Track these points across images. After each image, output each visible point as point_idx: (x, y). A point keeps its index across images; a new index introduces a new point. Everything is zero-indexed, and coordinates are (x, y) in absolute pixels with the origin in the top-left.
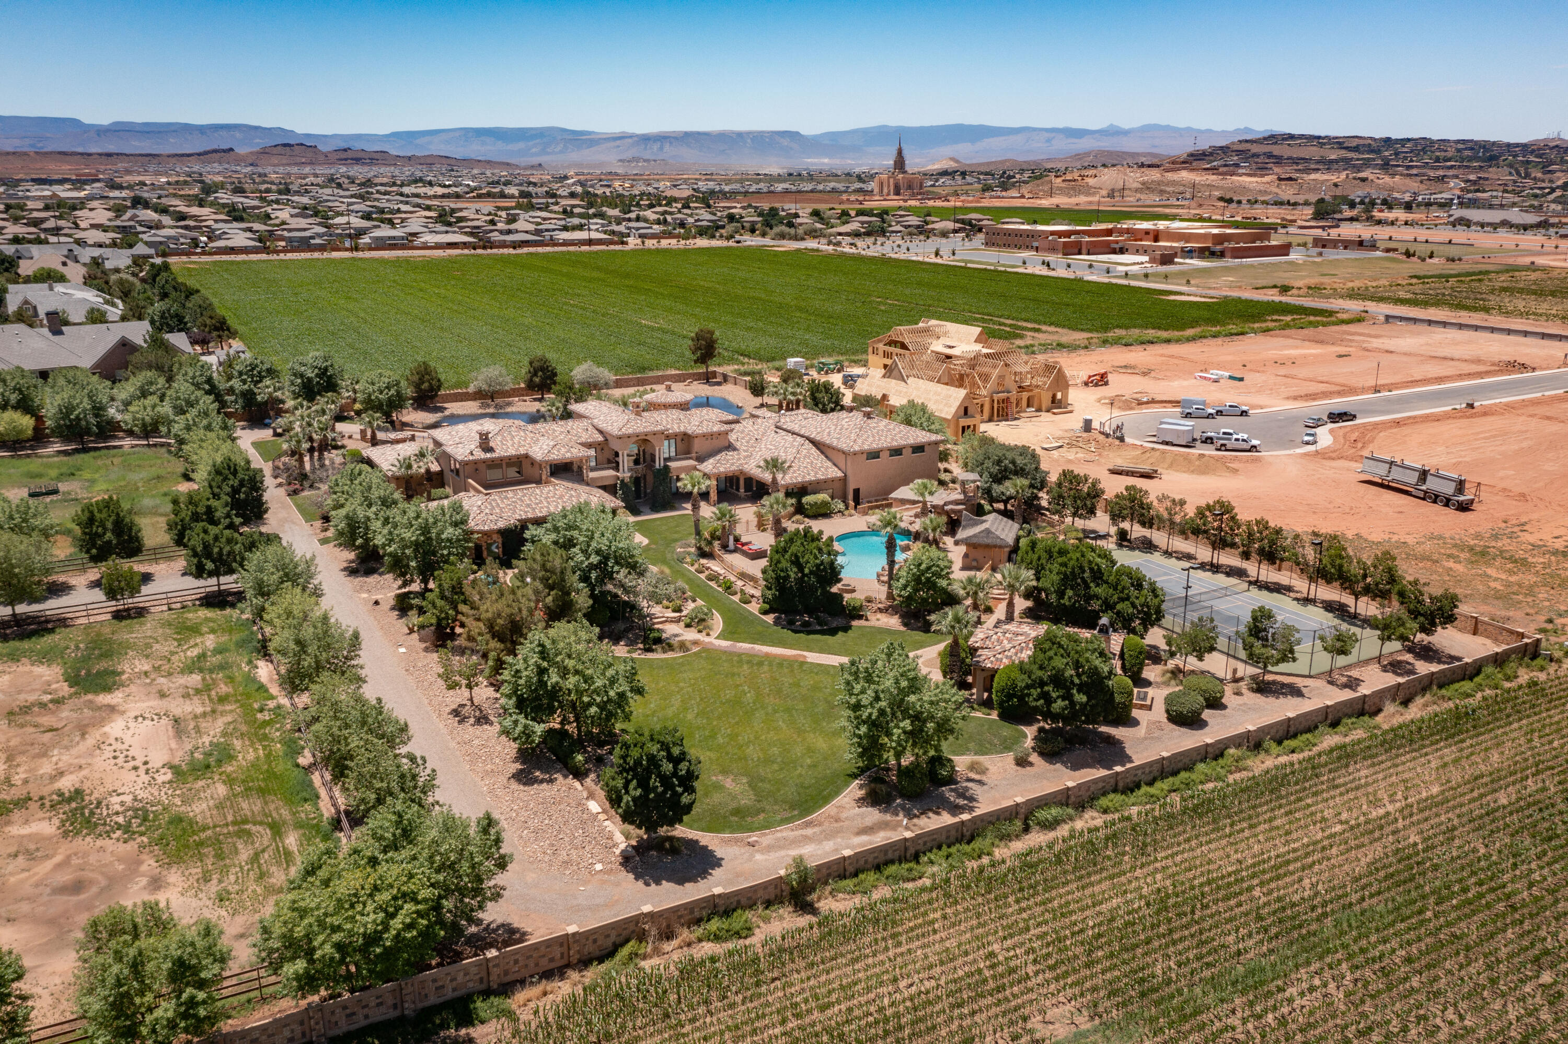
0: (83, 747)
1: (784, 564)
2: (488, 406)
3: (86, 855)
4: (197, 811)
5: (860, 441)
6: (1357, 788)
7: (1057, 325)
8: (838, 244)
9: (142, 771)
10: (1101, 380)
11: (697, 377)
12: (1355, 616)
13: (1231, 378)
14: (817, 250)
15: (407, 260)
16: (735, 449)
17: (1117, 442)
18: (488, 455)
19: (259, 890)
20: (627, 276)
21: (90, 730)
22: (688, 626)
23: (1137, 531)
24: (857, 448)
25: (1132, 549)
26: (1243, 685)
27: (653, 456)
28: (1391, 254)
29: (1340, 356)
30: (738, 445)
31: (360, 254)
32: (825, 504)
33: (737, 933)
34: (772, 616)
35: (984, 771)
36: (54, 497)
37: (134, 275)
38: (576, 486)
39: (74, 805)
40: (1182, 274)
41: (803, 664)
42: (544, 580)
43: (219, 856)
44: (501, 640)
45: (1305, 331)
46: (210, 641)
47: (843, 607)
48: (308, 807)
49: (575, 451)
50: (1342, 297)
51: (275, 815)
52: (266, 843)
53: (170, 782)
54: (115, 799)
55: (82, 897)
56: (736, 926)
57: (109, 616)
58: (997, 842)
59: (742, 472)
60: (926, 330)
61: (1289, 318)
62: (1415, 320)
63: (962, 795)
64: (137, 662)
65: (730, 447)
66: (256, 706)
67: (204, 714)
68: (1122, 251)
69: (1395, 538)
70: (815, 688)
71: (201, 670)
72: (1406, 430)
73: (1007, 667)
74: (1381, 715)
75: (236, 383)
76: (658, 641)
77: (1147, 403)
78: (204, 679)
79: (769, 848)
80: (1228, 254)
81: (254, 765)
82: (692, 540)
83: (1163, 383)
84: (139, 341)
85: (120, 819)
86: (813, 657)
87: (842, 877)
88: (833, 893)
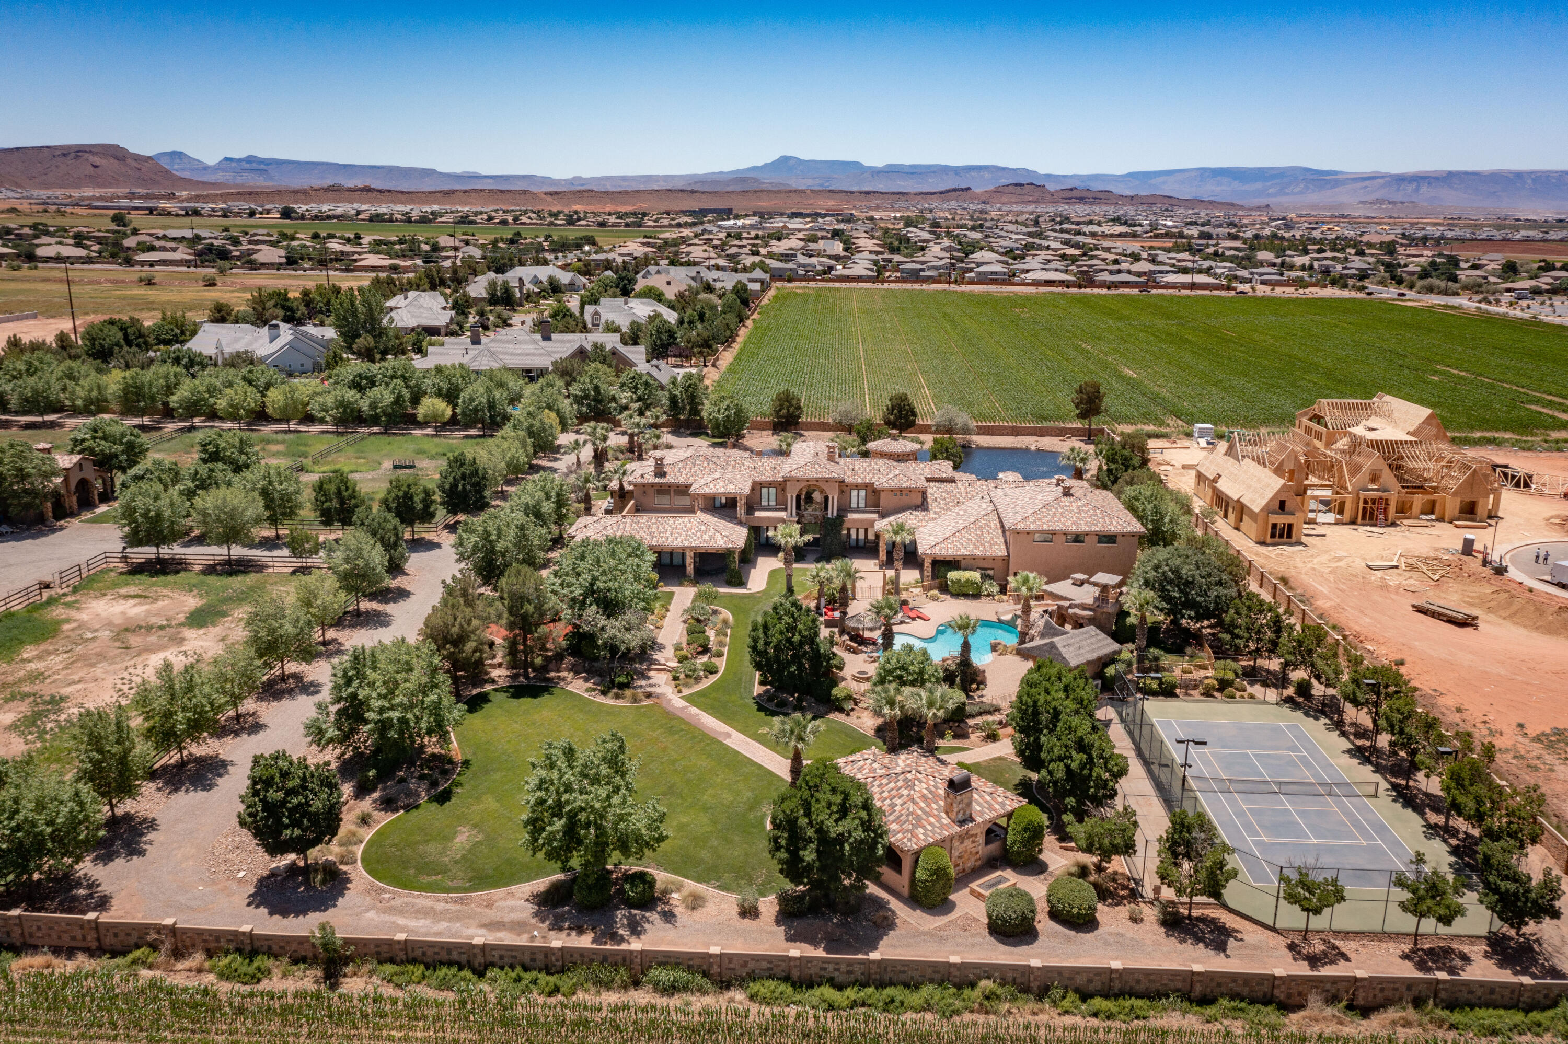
5: (1031, 519)
11: (1080, 433)
18: (657, 480)
24: (1020, 526)
32: (970, 583)
41: (716, 742)
47: (829, 695)
49: (731, 487)
57: (291, 570)
63: (634, 925)
65: (922, 507)
86: (736, 739)
87: (392, 961)
88: (371, 973)
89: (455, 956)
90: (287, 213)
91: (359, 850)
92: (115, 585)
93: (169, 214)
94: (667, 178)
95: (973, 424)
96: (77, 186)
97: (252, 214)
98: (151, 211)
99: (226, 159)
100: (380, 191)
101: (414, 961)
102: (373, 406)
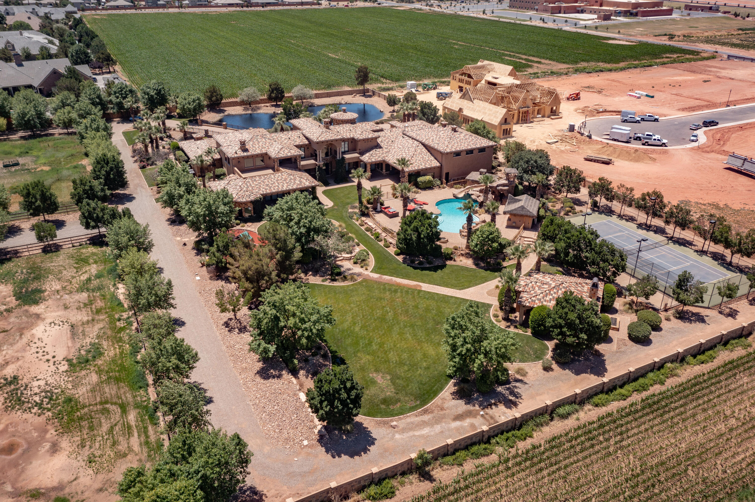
0: (19, 345)
1: (409, 232)
2: (248, 109)
3: (16, 425)
4: (81, 393)
5: (450, 146)
6: (742, 393)
7: (550, 59)
8: (431, 6)
9: (51, 363)
10: (576, 97)
11: (358, 92)
12: (730, 264)
13: (647, 96)
14: (421, 9)
15: (207, 14)
16: (381, 147)
17: (588, 139)
18: (245, 154)
19: (112, 456)
20: (321, 25)
21: (25, 331)
22: (355, 263)
23: (602, 201)
24: (448, 151)
25: (600, 213)
26: (670, 313)
27: (336, 152)
28: (726, 15)
29: (705, 81)
30: (382, 144)
31: (183, 10)
32: (430, 182)
33: (386, 495)
34: (402, 256)
35: (525, 375)
36: (17, 168)
37: (66, 24)
38: (294, 172)
39: (13, 387)
40: (615, 26)
41: (420, 291)
42: (275, 245)
43: (91, 428)
44: (251, 282)
45: (684, 65)
46: (94, 269)
47: (442, 253)
48: (142, 392)
49: (292, 152)
50: (702, 42)
51: (123, 398)
52: (118, 419)
53: (67, 371)
54: (36, 384)
55: (13, 456)
56: (385, 491)
57: (40, 251)
58: (535, 428)
59: (384, 161)
60: (482, 67)
61: (675, 56)
62: (744, 59)
63: (512, 393)
64: (53, 283)
65: (378, 146)
66: (117, 316)
67: (88, 322)
68: (582, 12)
69: (747, 207)
70: (427, 310)
71: (88, 290)
72: (746, 133)
73: (539, 307)
74: (752, 337)
75: (113, 98)
76: (339, 274)
77: (602, 112)
78: (89, 296)
79: (404, 430)
80: (639, 14)
81: (113, 361)
82: (357, 204)
83: (610, 99)
84: (62, 70)
85: (37, 399)
86: (426, 287)
87: (446, 455)
88: (441, 465)
89: (474, 440)
101: (456, 450)
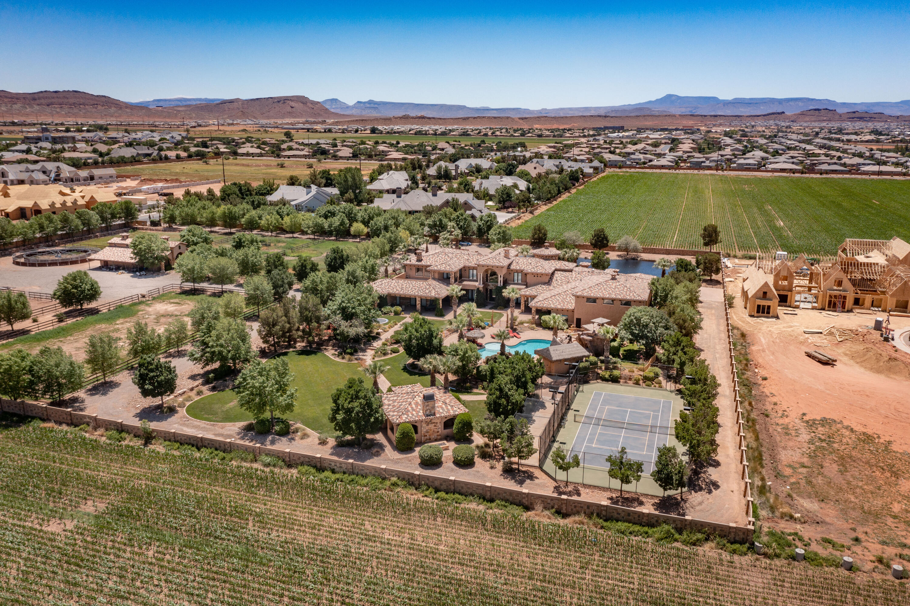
5: (587, 290)
16: (549, 285)
18: (416, 263)
22: (375, 353)
24: (579, 294)
30: (554, 283)
35: (304, 439)
87: (170, 441)
88: (161, 444)
89: (192, 442)
90: (373, 131)
91: (188, 404)
92: (172, 298)
93: (317, 131)
94: (596, 109)
95: (640, 247)
96: (283, 117)
97: (357, 131)
98: (308, 130)
99: (358, 102)
100: (429, 118)
101: (176, 441)
102: (330, 226)
